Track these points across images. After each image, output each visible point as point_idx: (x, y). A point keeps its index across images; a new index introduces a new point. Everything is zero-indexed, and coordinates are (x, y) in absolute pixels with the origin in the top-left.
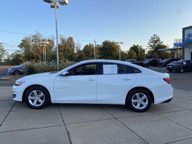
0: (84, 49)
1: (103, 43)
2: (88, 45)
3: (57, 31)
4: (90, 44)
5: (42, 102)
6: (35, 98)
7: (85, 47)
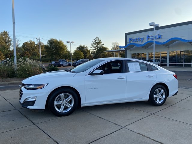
0: (23, 46)
1: (49, 41)
2: (28, 42)
3: (14, 23)
4: (31, 41)
5: (70, 106)
6: (62, 103)
7: (24, 44)
